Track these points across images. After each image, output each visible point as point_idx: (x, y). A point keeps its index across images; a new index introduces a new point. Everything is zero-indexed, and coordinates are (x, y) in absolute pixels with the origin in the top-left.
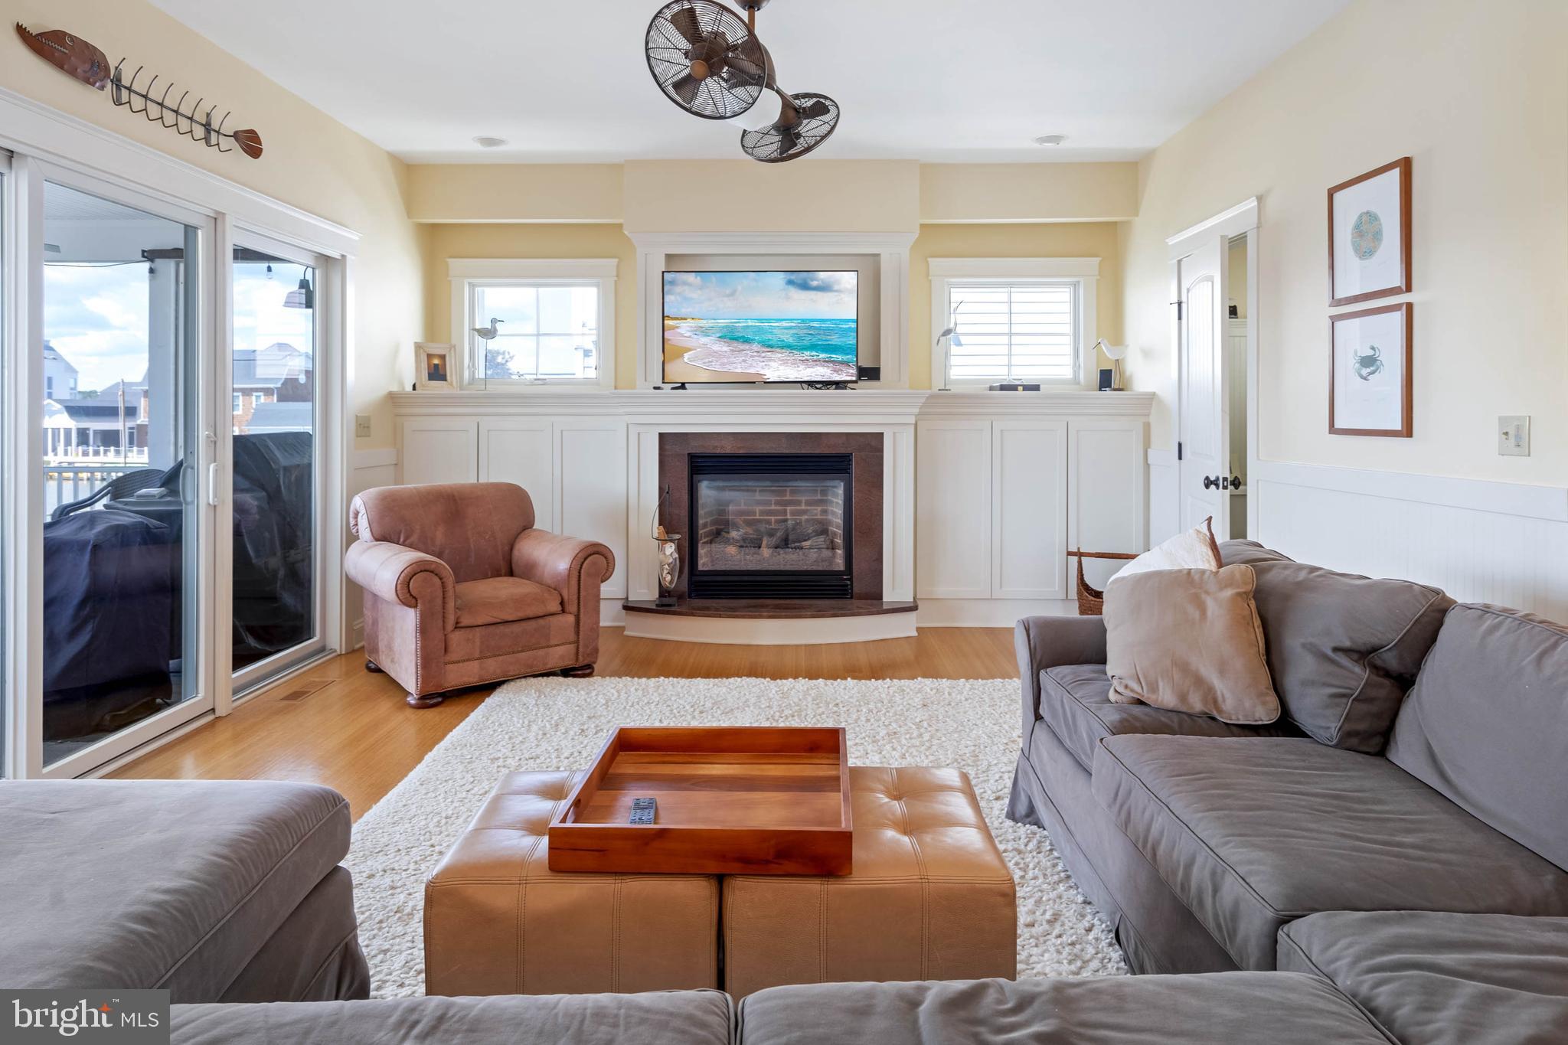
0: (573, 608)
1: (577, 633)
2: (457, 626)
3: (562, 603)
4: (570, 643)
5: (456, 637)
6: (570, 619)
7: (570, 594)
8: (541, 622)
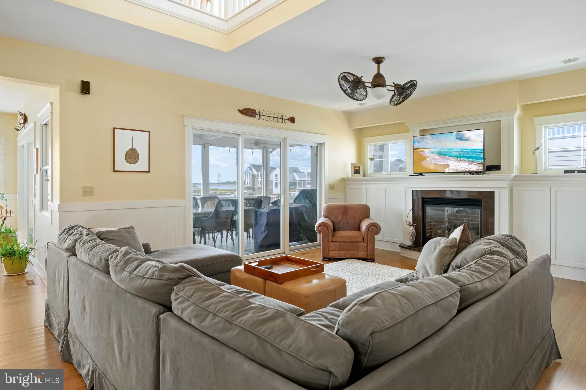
0: (366, 241)
1: (367, 248)
2: (332, 241)
3: (363, 239)
4: (365, 251)
5: (332, 244)
6: (365, 244)
7: (365, 237)
8: (356, 243)
